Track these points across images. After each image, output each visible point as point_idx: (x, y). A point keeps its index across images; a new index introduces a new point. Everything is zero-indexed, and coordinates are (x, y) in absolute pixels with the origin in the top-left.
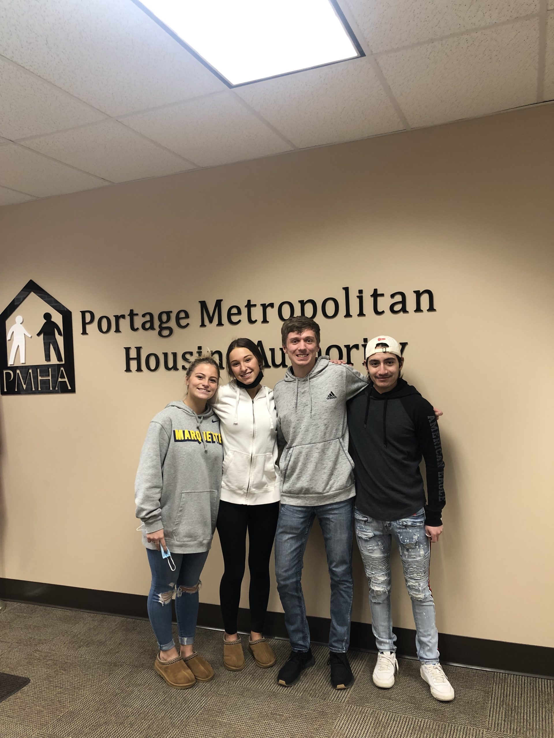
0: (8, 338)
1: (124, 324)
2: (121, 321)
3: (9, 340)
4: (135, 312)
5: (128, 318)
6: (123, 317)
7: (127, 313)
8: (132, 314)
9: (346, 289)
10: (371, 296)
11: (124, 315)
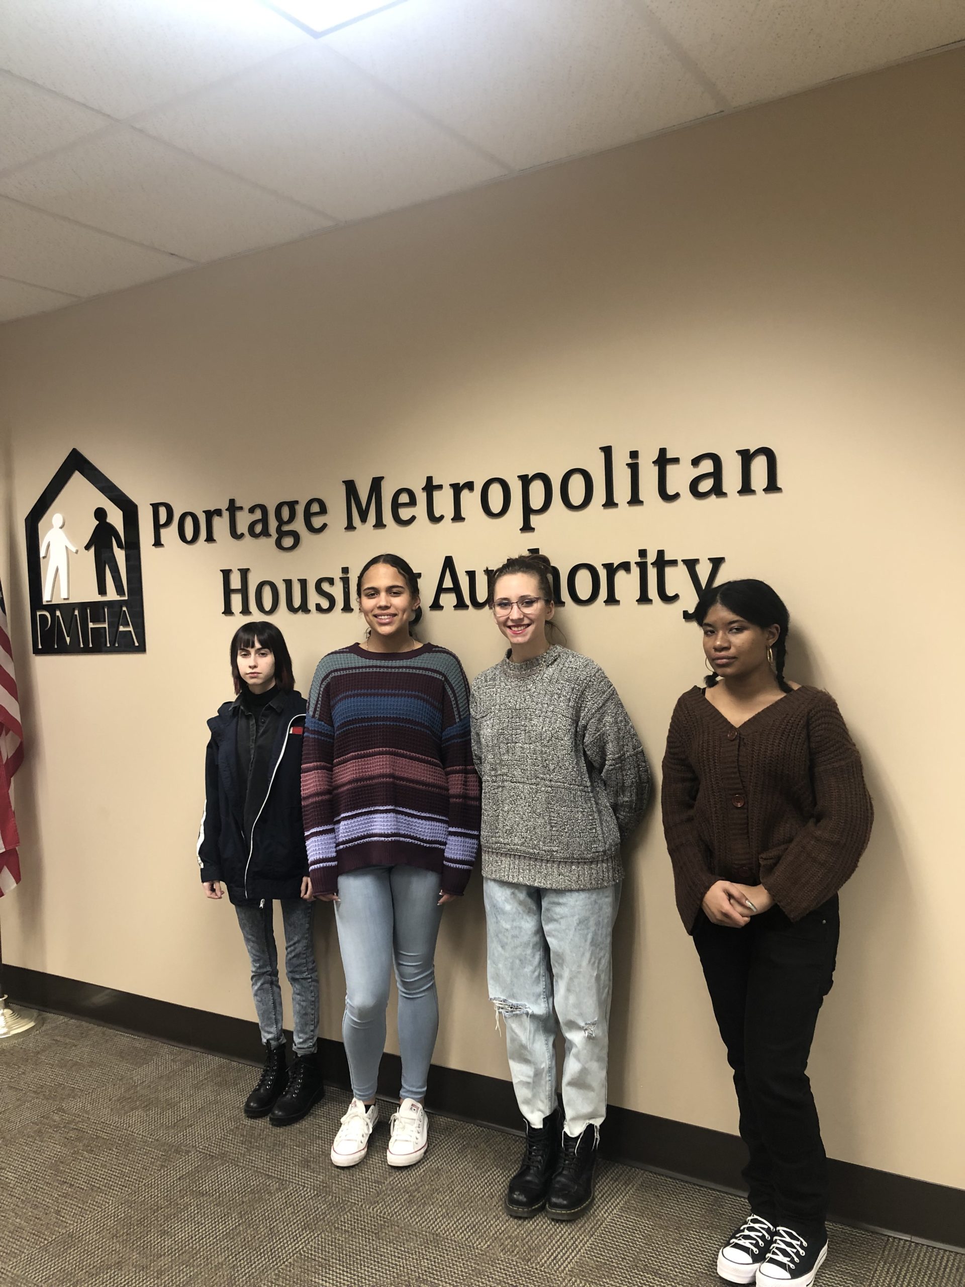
0: (42, 554)
1: (221, 525)
2: (216, 520)
3: (44, 557)
4: (238, 504)
5: (226, 514)
6: (218, 512)
7: (224, 506)
8: (233, 508)
9: (607, 451)
10: (653, 462)
11: (220, 510)
